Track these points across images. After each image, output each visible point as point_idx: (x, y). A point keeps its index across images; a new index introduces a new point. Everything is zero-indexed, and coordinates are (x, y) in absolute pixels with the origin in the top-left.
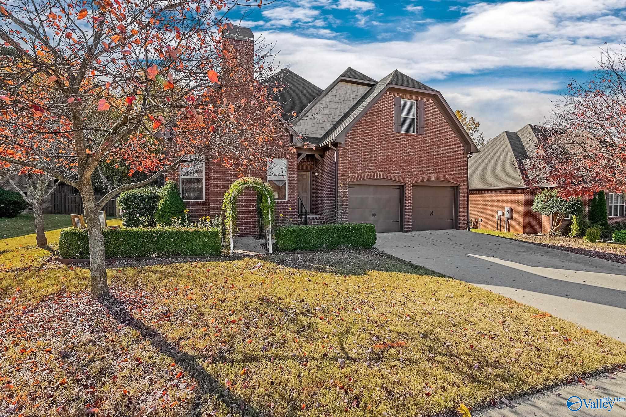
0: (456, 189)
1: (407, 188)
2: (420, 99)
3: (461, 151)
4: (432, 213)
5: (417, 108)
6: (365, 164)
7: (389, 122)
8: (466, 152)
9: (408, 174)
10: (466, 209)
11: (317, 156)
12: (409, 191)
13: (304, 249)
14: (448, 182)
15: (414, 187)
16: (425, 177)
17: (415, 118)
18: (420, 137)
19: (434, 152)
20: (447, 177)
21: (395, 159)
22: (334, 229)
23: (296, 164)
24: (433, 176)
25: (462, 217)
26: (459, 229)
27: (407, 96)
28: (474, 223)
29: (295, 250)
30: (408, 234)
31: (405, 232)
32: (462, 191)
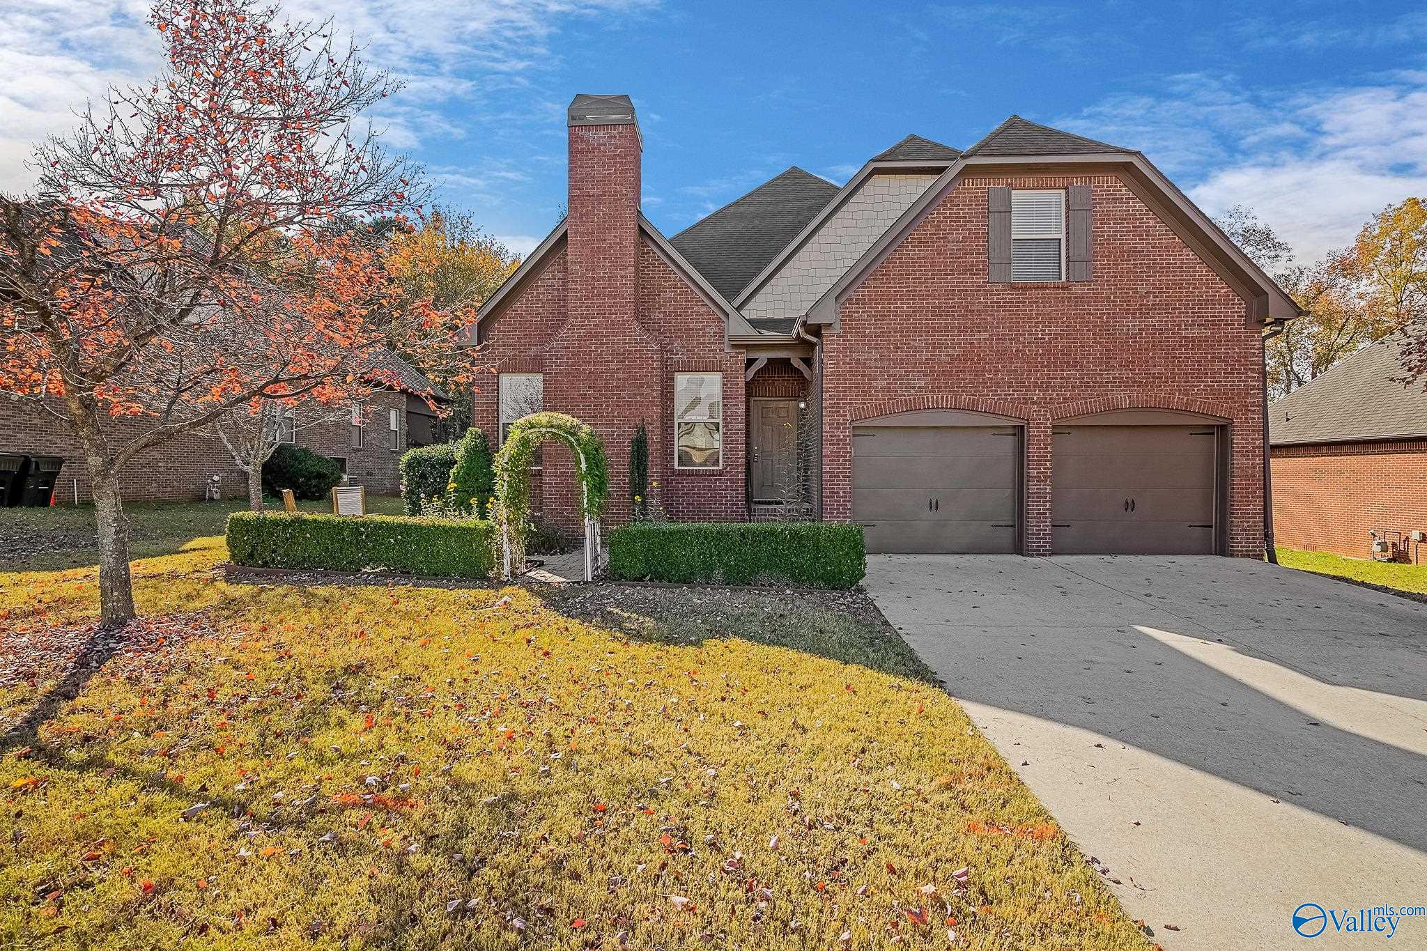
0: (1221, 431)
1: (1034, 432)
2: (1077, 182)
3: (1238, 319)
4: (1130, 506)
5: (1068, 208)
6: (899, 372)
7: (971, 259)
8: (1255, 317)
9: (1037, 395)
10: (1259, 493)
11: (796, 363)
12: (1038, 440)
13: (658, 577)
14: (1185, 411)
15: (1057, 430)
16: (1095, 402)
17: (1063, 238)
18: (1077, 289)
19: (1131, 326)
20: (1177, 400)
21: (992, 356)
22: (742, 535)
23: (742, 384)
24: (1123, 398)
25: (1244, 518)
26: (1232, 556)
27: (1031, 182)
28: (1394, 545)
29: (641, 579)
30: (1036, 560)
31: (1028, 555)
32: (1241, 437)
